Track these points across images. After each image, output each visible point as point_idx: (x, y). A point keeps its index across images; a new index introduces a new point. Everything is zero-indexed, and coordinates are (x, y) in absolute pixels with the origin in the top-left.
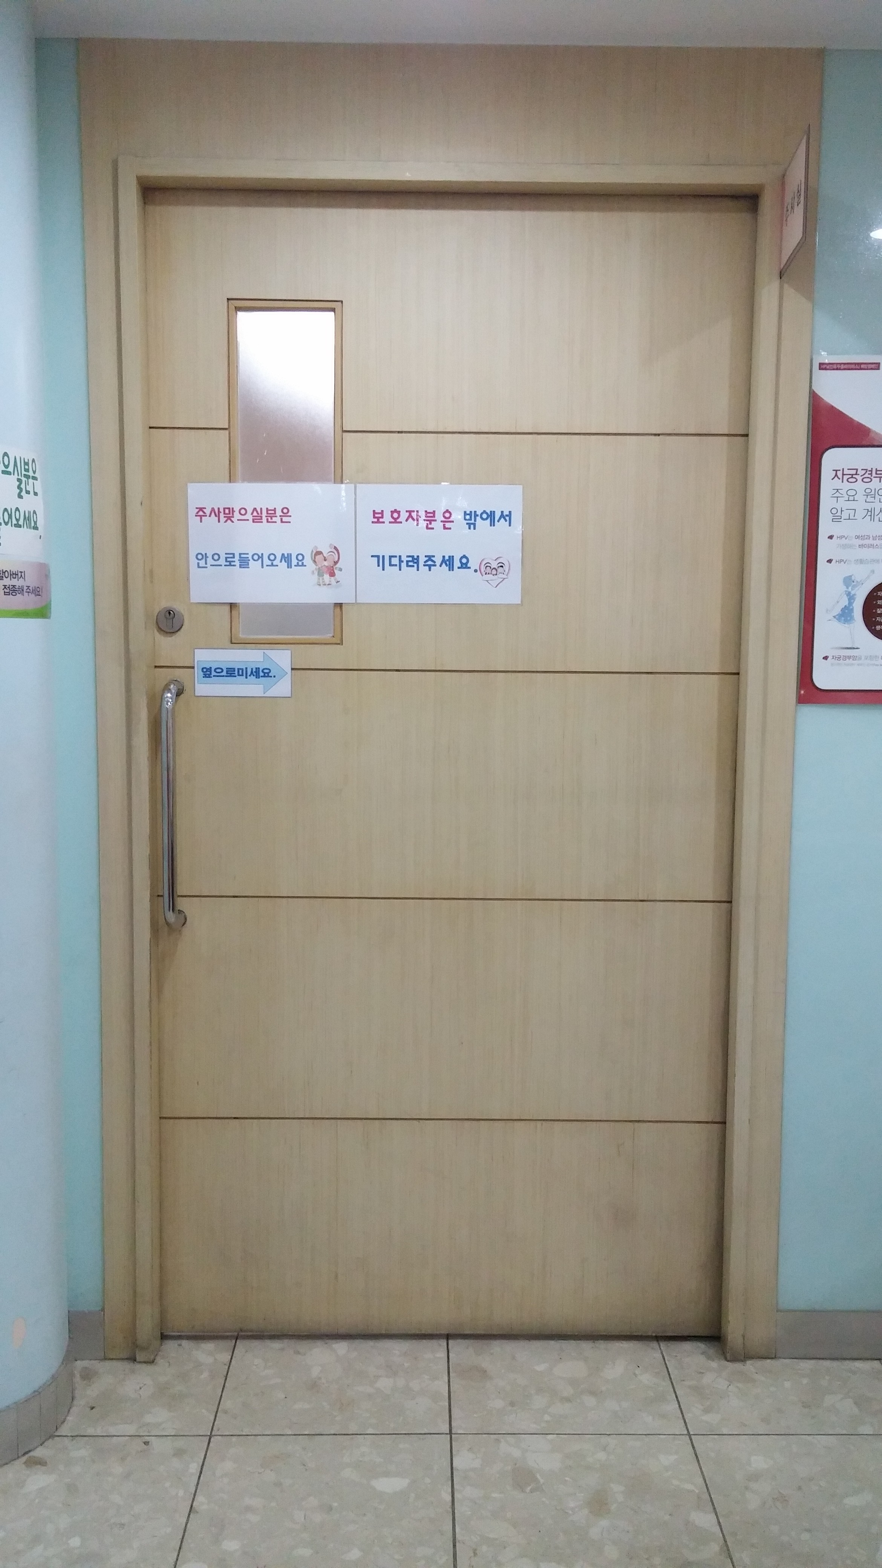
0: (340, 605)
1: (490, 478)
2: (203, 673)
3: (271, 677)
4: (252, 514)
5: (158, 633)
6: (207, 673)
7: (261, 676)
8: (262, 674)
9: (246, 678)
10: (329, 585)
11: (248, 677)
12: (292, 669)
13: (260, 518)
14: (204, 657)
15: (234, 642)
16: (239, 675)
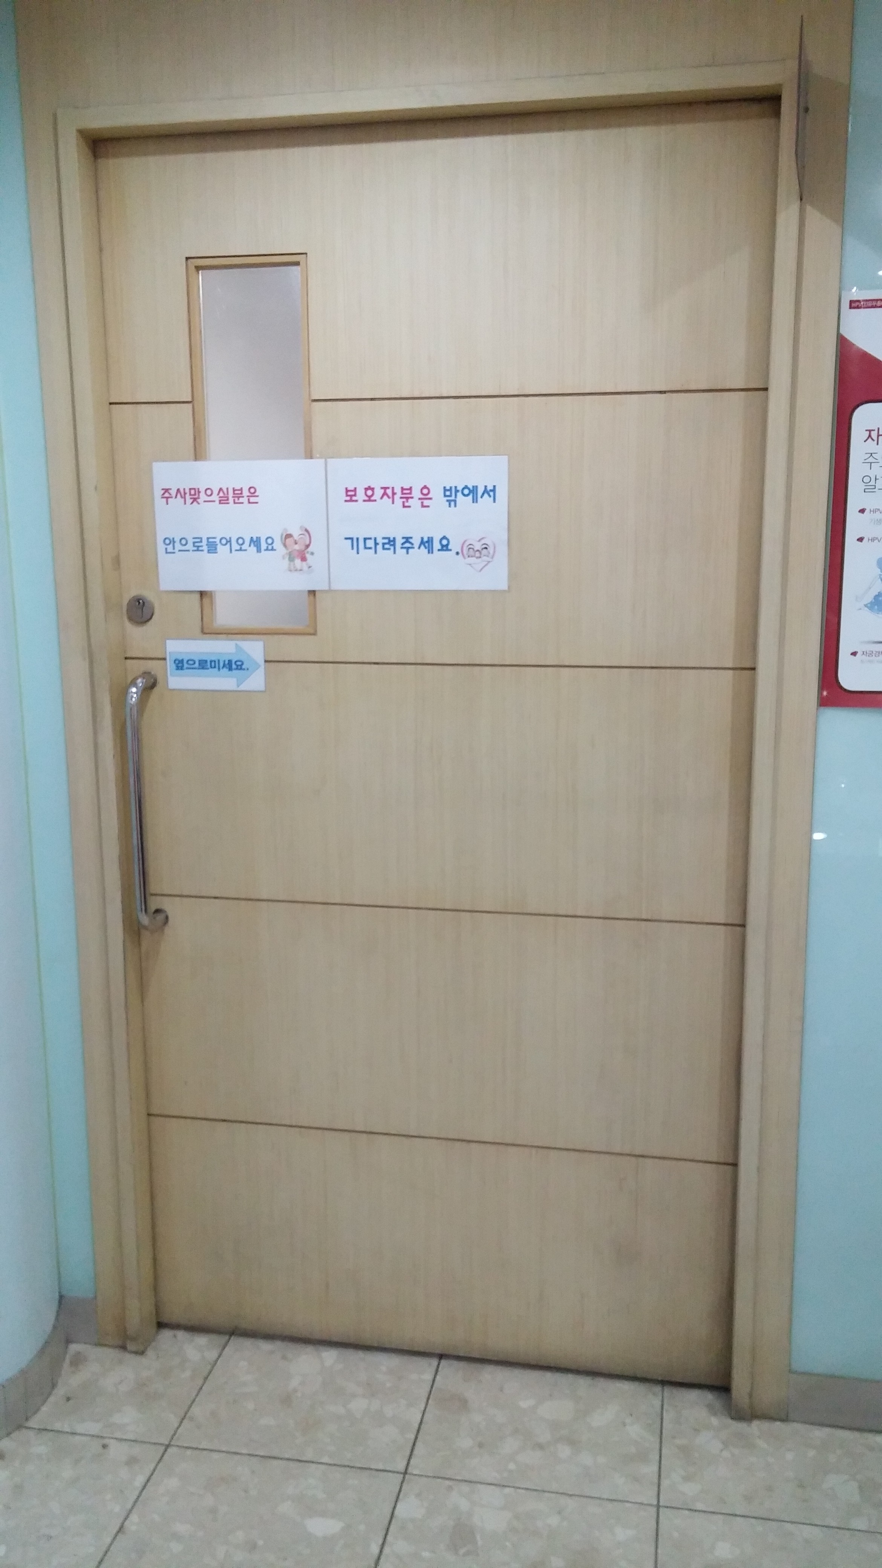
0: (313, 593)
1: (473, 448)
2: (175, 665)
3: (244, 669)
4: (218, 495)
5: (128, 623)
6: (180, 665)
7: (235, 669)
8: (234, 666)
10: (301, 570)
11: (221, 669)
12: (266, 661)
13: (226, 499)
14: (176, 647)
15: (207, 631)
16: (211, 667)
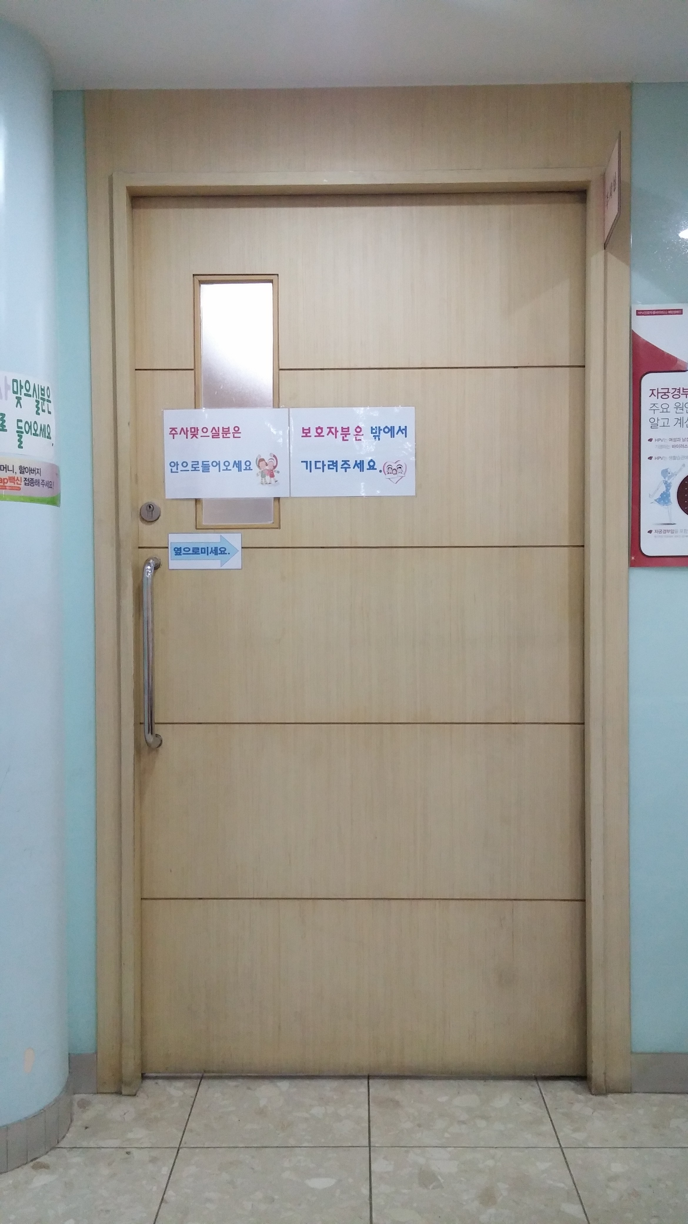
0: (278, 499)
1: (390, 403)
2: (174, 552)
3: (226, 554)
4: (211, 432)
5: (140, 522)
6: (178, 551)
7: (219, 554)
8: (219, 552)
9: (208, 555)
10: (270, 483)
11: (209, 554)
12: (242, 548)
13: (217, 434)
14: (176, 539)
15: (199, 528)
16: (202, 553)
